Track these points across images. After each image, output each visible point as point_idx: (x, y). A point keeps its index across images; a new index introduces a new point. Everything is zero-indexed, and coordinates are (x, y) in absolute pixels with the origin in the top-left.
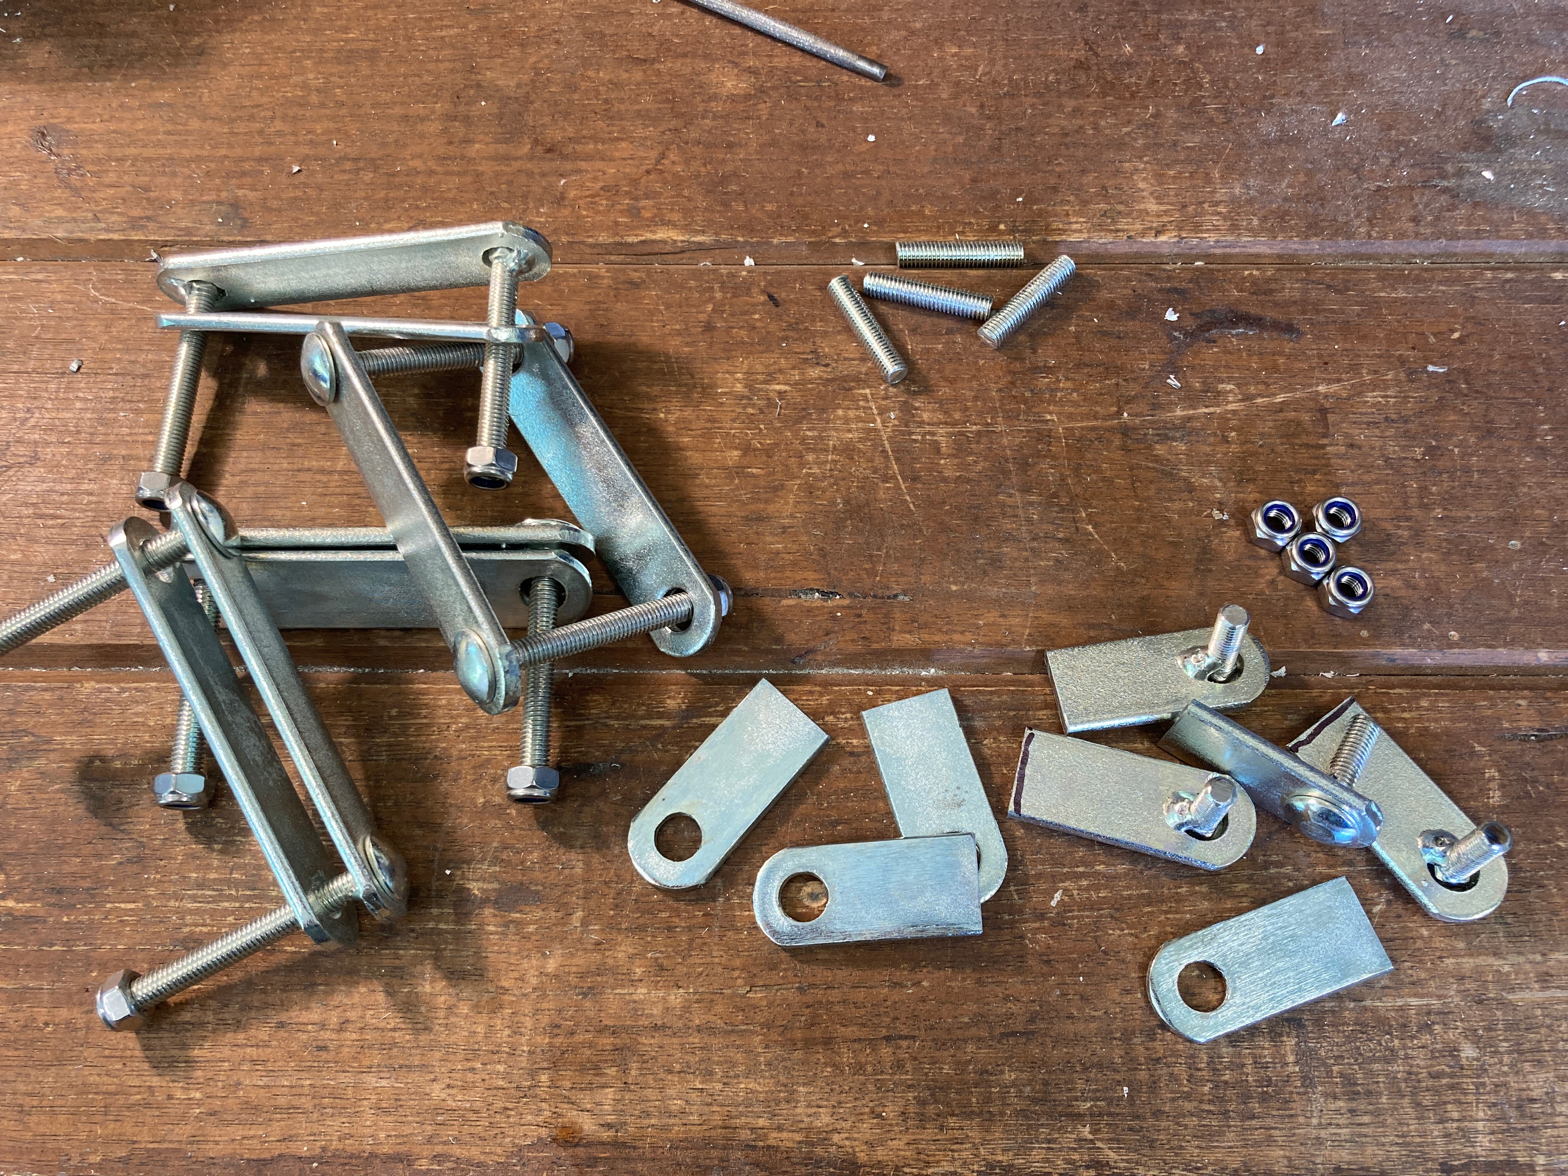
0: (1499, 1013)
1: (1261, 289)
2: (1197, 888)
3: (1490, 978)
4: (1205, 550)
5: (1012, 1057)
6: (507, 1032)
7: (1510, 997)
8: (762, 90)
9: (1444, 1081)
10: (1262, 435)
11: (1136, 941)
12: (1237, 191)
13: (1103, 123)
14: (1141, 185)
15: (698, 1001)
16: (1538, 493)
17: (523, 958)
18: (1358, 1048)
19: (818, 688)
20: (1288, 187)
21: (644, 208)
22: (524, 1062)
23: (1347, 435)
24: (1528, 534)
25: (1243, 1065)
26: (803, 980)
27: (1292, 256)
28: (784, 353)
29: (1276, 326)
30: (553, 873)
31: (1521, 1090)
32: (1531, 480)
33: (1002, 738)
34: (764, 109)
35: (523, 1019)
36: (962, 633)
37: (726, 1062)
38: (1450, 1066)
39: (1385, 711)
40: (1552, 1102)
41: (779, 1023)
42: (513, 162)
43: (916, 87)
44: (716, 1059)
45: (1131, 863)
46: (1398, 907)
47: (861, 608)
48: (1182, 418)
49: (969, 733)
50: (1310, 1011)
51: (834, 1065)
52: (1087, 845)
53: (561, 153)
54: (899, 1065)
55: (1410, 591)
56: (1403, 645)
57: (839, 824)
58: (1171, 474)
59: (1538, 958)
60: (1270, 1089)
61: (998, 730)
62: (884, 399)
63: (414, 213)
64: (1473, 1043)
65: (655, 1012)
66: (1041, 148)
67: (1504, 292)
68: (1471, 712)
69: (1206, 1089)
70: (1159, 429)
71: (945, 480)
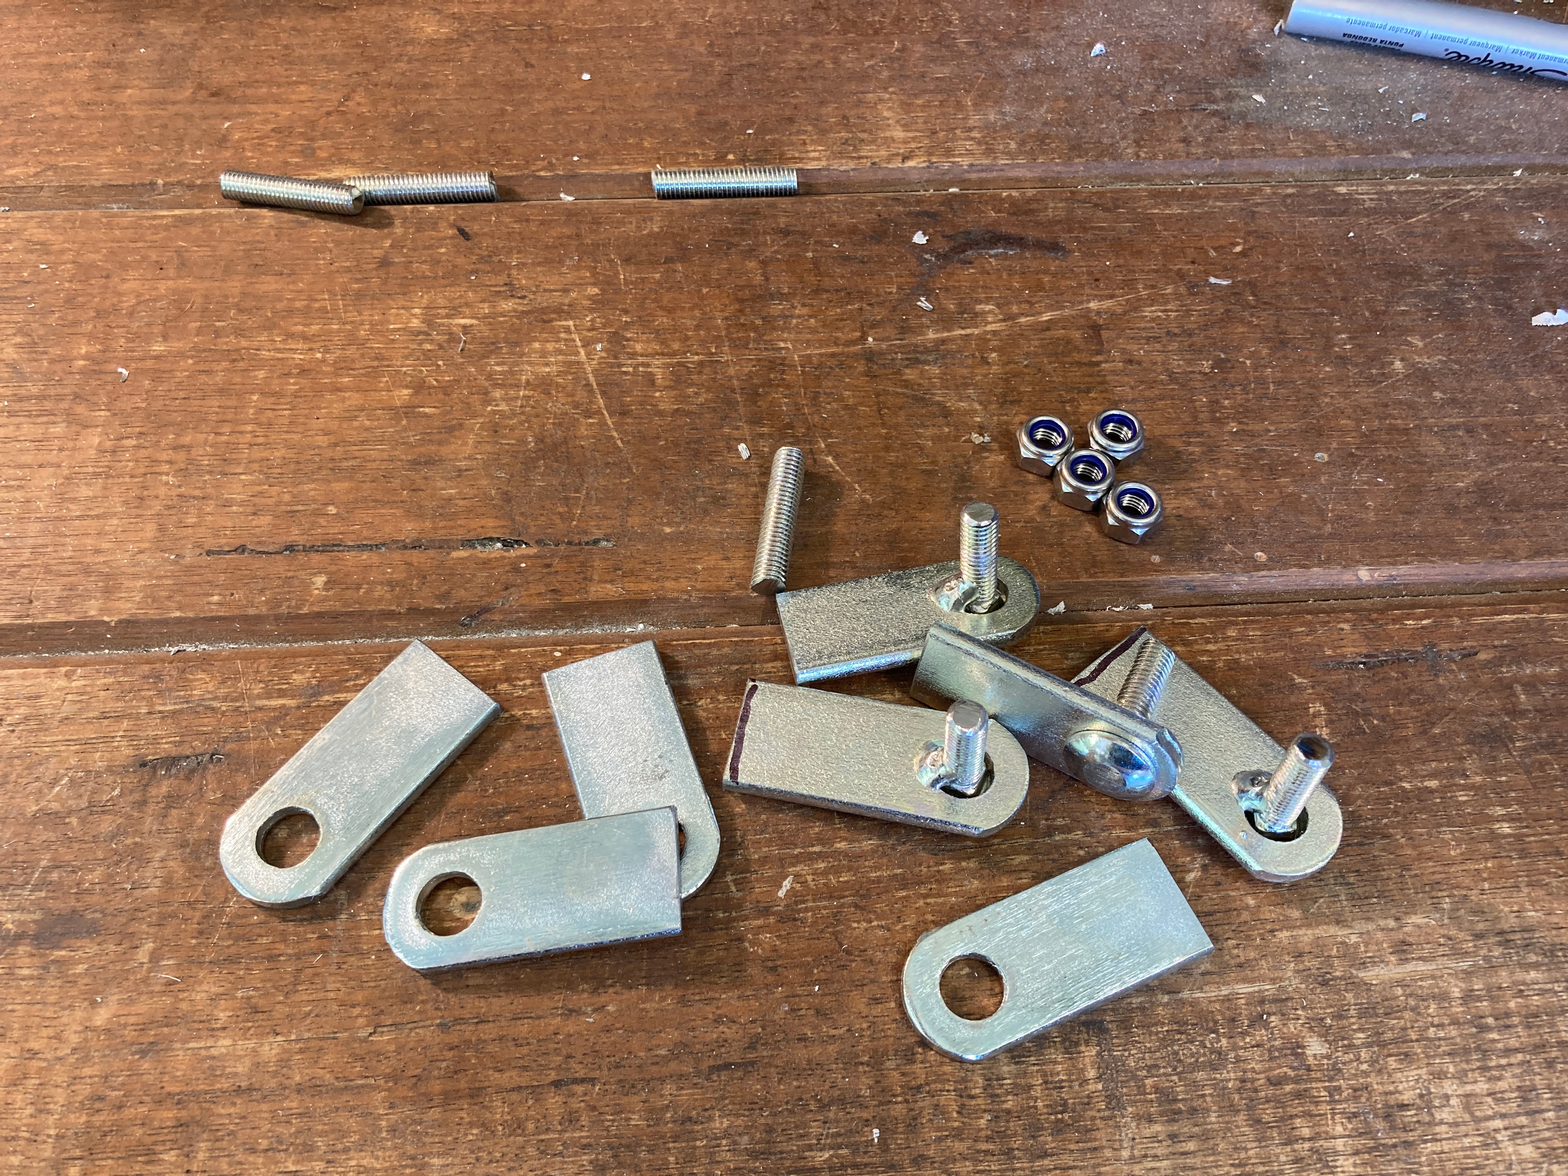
0: (1349, 996)
1: (1019, 209)
2: (964, 864)
3: (1334, 952)
4: (963, 478)
5: (723, 1098)
6: (30, 1110)
7: (1361, 974)
8: (466, 35)
9: (1288, 1088)
10: (1027, 354)
11: (887, 934)
12: (992, 117)
13: (843, 58)
14: (886, 114)
15: (301, 1051)
16: (1341, 403)
17: (64, 1009)
18: (1176, 1053)
19: (491, 652)
20: (1047, 112)
21: (320, 148)
22: (48, 1152)
23: (1123, 351)
24: (1334, 445)
25: (1030, 1087)
26: (446, 1014)
27: (1057, 179)
28: (471, 286)
29: (1039, 245)
30: (120, 895)
31: (1386, 1093)
32: (1333, 390)
33: (721, 698)
34: (466, 52)
35: (53, 1091)
36: (676, 579)
37: (333, 1131)
38: (1293, 1068)
39: (1186, 643)
40: (1430, 1107)
41: (410, 1073)
42: (169, 107)
43: (638, 28)
44: (320, 1127)
45: (880, 838)
46: (1217, 872)
47: (552, 556)
48: (934, 340)
49: (680, 693)
50: (1113, 1010)
51: (483, 1125)
52: (825, 819)
53: (229, 97)
54: (571, 1119)
55: (1207, 511)
56: (1203, 569)
57: (507, 813)
58: (923, 399)
59: (1392, 923)
60: (1066, 1116)
61: (717, 688)
62: (589, 330)
63: (45, 159)
64: (1320, 1036)
65: (240, 1069)
66: (775, 81)
67: (1286, 206)
68: (1287, 640)
69: (983, 1122)
70: (909, 353)
71: (661, 414)
